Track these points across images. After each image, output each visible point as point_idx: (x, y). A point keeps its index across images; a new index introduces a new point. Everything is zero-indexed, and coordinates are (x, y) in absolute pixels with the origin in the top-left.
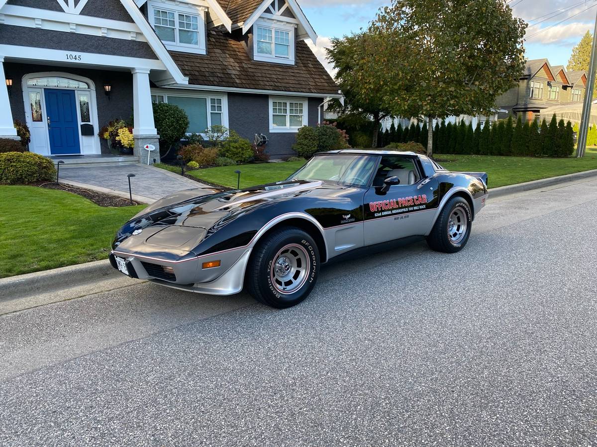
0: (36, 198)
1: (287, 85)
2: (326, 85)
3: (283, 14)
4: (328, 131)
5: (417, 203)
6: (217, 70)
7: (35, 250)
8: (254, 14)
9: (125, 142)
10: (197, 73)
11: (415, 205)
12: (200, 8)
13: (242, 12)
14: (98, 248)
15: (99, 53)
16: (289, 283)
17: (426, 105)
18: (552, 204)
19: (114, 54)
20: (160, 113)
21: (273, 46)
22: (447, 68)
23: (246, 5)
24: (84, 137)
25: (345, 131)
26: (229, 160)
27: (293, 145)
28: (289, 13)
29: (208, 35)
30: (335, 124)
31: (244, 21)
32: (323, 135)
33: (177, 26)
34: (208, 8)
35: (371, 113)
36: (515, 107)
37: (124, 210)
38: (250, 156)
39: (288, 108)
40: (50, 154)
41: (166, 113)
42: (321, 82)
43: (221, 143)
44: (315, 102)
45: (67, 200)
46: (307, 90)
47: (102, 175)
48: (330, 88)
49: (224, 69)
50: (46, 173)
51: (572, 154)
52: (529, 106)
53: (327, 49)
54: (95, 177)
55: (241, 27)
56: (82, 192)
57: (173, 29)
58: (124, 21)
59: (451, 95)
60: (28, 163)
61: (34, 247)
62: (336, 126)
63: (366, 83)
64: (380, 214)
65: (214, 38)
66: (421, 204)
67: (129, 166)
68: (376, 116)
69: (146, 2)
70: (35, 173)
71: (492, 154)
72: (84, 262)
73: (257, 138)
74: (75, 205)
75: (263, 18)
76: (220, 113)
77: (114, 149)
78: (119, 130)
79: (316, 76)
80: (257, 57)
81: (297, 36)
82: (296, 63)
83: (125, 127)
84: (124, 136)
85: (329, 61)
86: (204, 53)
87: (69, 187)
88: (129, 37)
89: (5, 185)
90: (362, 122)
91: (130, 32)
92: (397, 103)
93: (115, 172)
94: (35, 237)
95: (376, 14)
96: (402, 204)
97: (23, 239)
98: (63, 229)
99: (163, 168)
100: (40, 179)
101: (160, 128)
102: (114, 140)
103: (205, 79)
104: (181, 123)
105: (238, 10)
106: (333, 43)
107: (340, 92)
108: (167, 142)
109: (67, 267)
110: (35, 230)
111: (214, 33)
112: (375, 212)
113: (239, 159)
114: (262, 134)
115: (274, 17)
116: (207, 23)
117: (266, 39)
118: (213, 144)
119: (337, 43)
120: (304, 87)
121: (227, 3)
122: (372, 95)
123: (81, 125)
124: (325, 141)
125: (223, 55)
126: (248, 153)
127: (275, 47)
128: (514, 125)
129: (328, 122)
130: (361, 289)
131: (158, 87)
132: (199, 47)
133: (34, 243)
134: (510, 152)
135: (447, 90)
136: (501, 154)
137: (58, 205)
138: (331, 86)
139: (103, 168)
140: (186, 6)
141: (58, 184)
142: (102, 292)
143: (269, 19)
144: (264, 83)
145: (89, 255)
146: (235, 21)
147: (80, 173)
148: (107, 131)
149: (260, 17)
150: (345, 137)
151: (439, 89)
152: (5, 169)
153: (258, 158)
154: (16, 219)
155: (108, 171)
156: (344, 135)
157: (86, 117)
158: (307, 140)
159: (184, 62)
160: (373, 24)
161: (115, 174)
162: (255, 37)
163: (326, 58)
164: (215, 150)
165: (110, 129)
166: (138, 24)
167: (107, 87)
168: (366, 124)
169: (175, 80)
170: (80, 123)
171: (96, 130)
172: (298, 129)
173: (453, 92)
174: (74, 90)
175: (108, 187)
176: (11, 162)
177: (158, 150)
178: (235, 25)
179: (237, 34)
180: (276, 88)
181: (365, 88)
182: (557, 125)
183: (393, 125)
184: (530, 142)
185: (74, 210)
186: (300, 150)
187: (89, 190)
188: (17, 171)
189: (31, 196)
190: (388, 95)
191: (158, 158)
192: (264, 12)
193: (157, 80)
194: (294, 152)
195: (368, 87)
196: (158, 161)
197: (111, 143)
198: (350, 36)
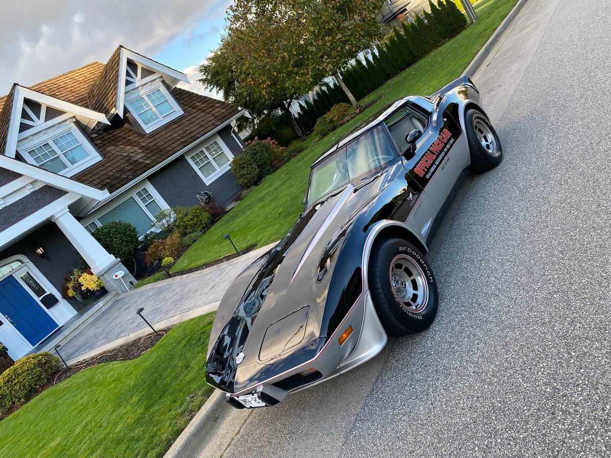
0: (67, 396)
1: (192, 135)
2: (223, 111)
3: (143, 77)
4: (257, 148)
5: (445, 140)
6: (123, 165)
7: (128, 448)
8: (118, 94)
9: (93, 286)
10: (108, 181)
11: (446, 144)
12: (68, 122)
13: (106, 99)
14: (185, 400)
15: (11, 225)
16: (415, 297)
17: (326, 66)
18: (514, 68)
19: (25, 216)
20: (105, 238)
21: (154, 109)
22: (324, 21)
23: (104, 91)
24: (51, 309)
25: (269, 138)
26: (193, 235)
27: (236, 182)
28: (147, 72)
29: (92, 141)
30: (256, 138)
31: (115, 106)
32: (255, 154)
33: (59, 153)
34: (74, 117)
35: (276, 108)
36: (384, 20)
37: (161, 346)
38: (208, 218)
39: (207, 153)
40: (33, 348)
41: (110, 234)
42: (218, 111)
43: (174, 225)
44: (225, 133)
45: (97, 377)
46: (212, 127)
47: (100, 330)
48: (229, 112)
49: (128, 159)
50: (50, 367)
51: (467, 23)
52: (395, 10)
53: (200, 80)
54: (96, 337)
55: (115, 113)
56: (100, 358)
57: (58, 157)
58: (12, 180)
59: (341, 42)
60: (28, 370)
61: (123, 447)
62: (258, 140)
63: (260, 84)
64: (430, 174)
65: (99, 140)
66: (449, 140)
67: (113, 305)
68: (283, 108)
69: (17, 151)
70: (41, 375)
71: (402, 69)
72: (187, 423)
73: (201, 198)
74: (109, 376)
75: (128, 92)
76: (154, 200)
77: (87, 300)
78: (79, 280)
79: (210, 110)
80: (148, 129)
81: (168, 87)
82: (184, 110)
83: (82, 273)
84: (88, 282)
85: (209, 89)
86: (100, 158)
87: (82, 363)
88: (27, 192)
89: (21, 405)
90: (274, 121)
91: (24, 187)
92: (300, 82)
93: (108, 319)
94: (111, 435)
95: (225, 19)
96: (436, 151)
97: (102, 447)
98: (129, 408)
99: (146, 284)
100: (49, 377)
101: (114, 251)
102: (82, 292)
103: (119, 181)
104: (128, 233)
105: (101, 100)
106: (202, 72)
107: (239, 108)
108: (129, 259)
109: (177, 441)
110: (102, 428)
111: (95, 135)
112: (425, 175)
113: (201, 227)
114: (202, 192)
115: (137, 85)
116: (83, 131)
117: (144, 109)
118: (169, 231)
119: (205, 69)
120: (207, 126)
121: (85, 102)
122: (273, 91)
123: (40, 301)
124: (260, 159)
125: (118, 149)
126: (205, 217)
127: (157, 109)
128: (402, 33)
129: (250, 141)
130: (472, 254)
131: (84, 218)
132: (93, 157)
133: (119, 442)
134: (416, 57)
135: (335, 40)
136: (408, 65)
137: (94, 388)
138: (228, 110)
139: (92, 324)
140: (54, 128)
141: (69, 369)
142: (233, 439)
143: (133, 90)
144: (171, 147)
145: (183, 413)
146: (106, 112)
147: (78, 343)
148: (69, 289)
149: (125, 93)
150: (273, 143)
151: (328, 44)
152: (11, 392)
153: (216, 215)
154: (72, 431)
155: (101, 323)
156: (271, 142)
157: (39, 291)
158: (246, 169)
159: (90, 179)
160: (230, 29)
161: (109, 321)
162: (134, 113)
163: (205, 88)
164: (176, 235)
165: (70, 285)
166: (26, 175)
167: (39, 250)
168: (279, 120)
169: (97, 200)
170: (38, 300)
171: (58, 295)
172: (230, 165)
173: (341, 39)
174: (11, 275)
175: (118, 337)
176: (12, 381)
177: (128, 272)
178: (109, 115)
179: (116, 121)
180: (184, 144)
181: (263, 89)
182: (438, 7)
183: (301, 106)
184: (426, 38)
185: (114, 381)
186: (246, 181)
187: (105, 352)
188: (24, 386)
189: (60, 398)
190: (287, 81)
191: (132, 279)
192: (126, 86)
193: (79, 211)
194: (242, 187)
195: (265, 86)
196: (135, 281)
197: (80, 296)
198: (212, 55)
